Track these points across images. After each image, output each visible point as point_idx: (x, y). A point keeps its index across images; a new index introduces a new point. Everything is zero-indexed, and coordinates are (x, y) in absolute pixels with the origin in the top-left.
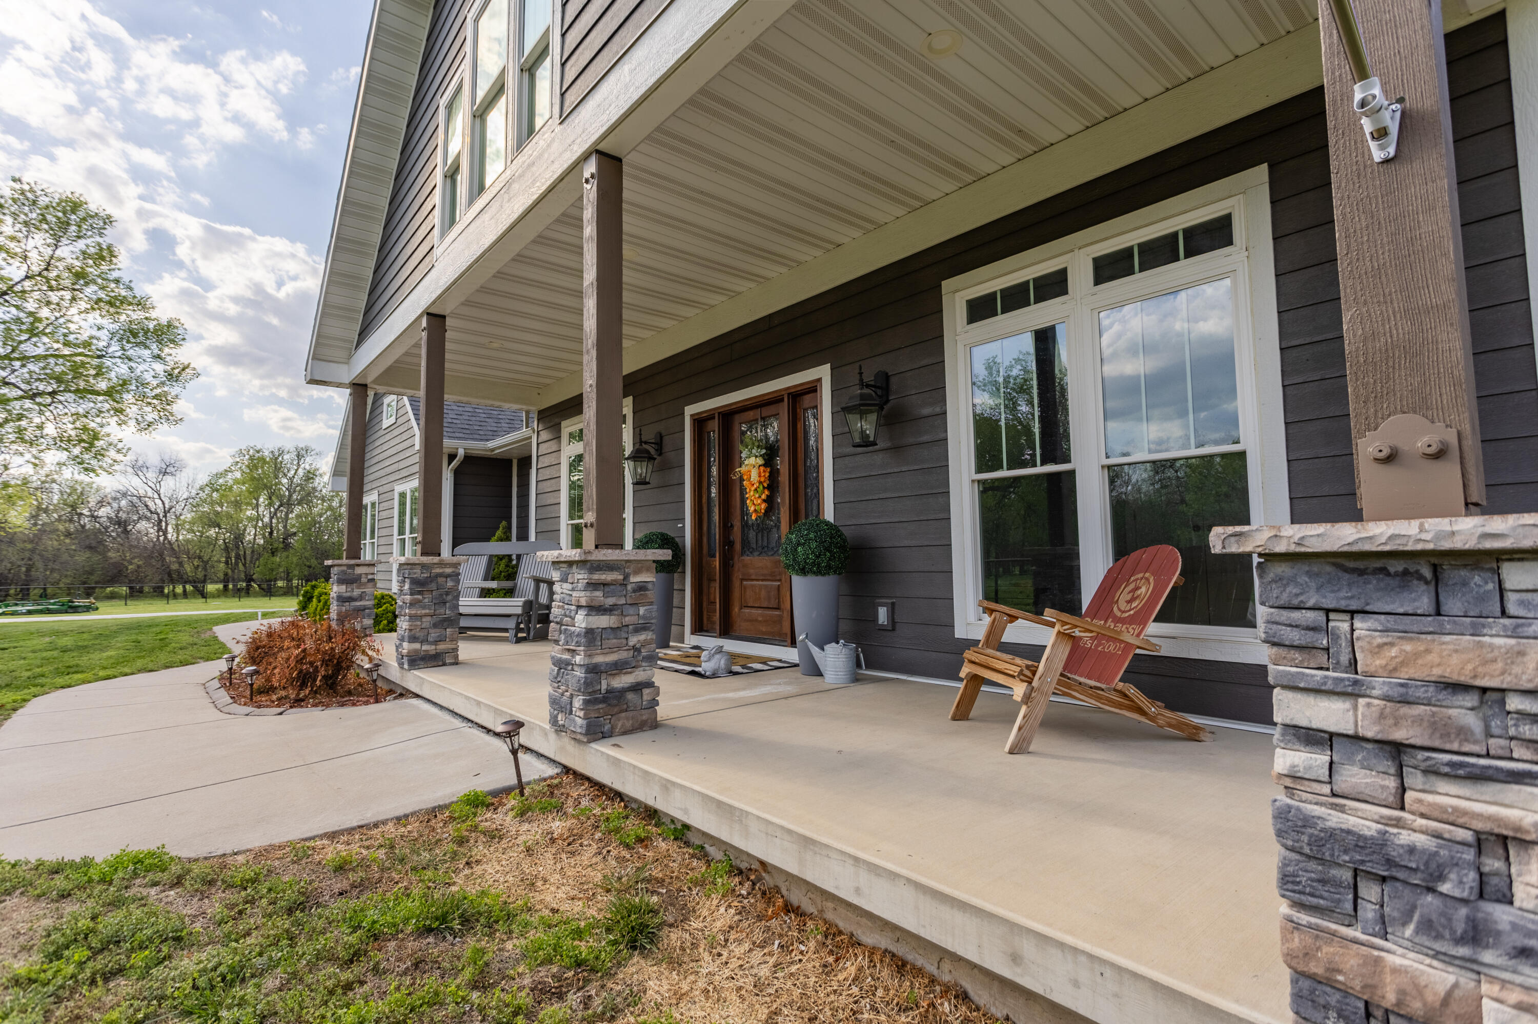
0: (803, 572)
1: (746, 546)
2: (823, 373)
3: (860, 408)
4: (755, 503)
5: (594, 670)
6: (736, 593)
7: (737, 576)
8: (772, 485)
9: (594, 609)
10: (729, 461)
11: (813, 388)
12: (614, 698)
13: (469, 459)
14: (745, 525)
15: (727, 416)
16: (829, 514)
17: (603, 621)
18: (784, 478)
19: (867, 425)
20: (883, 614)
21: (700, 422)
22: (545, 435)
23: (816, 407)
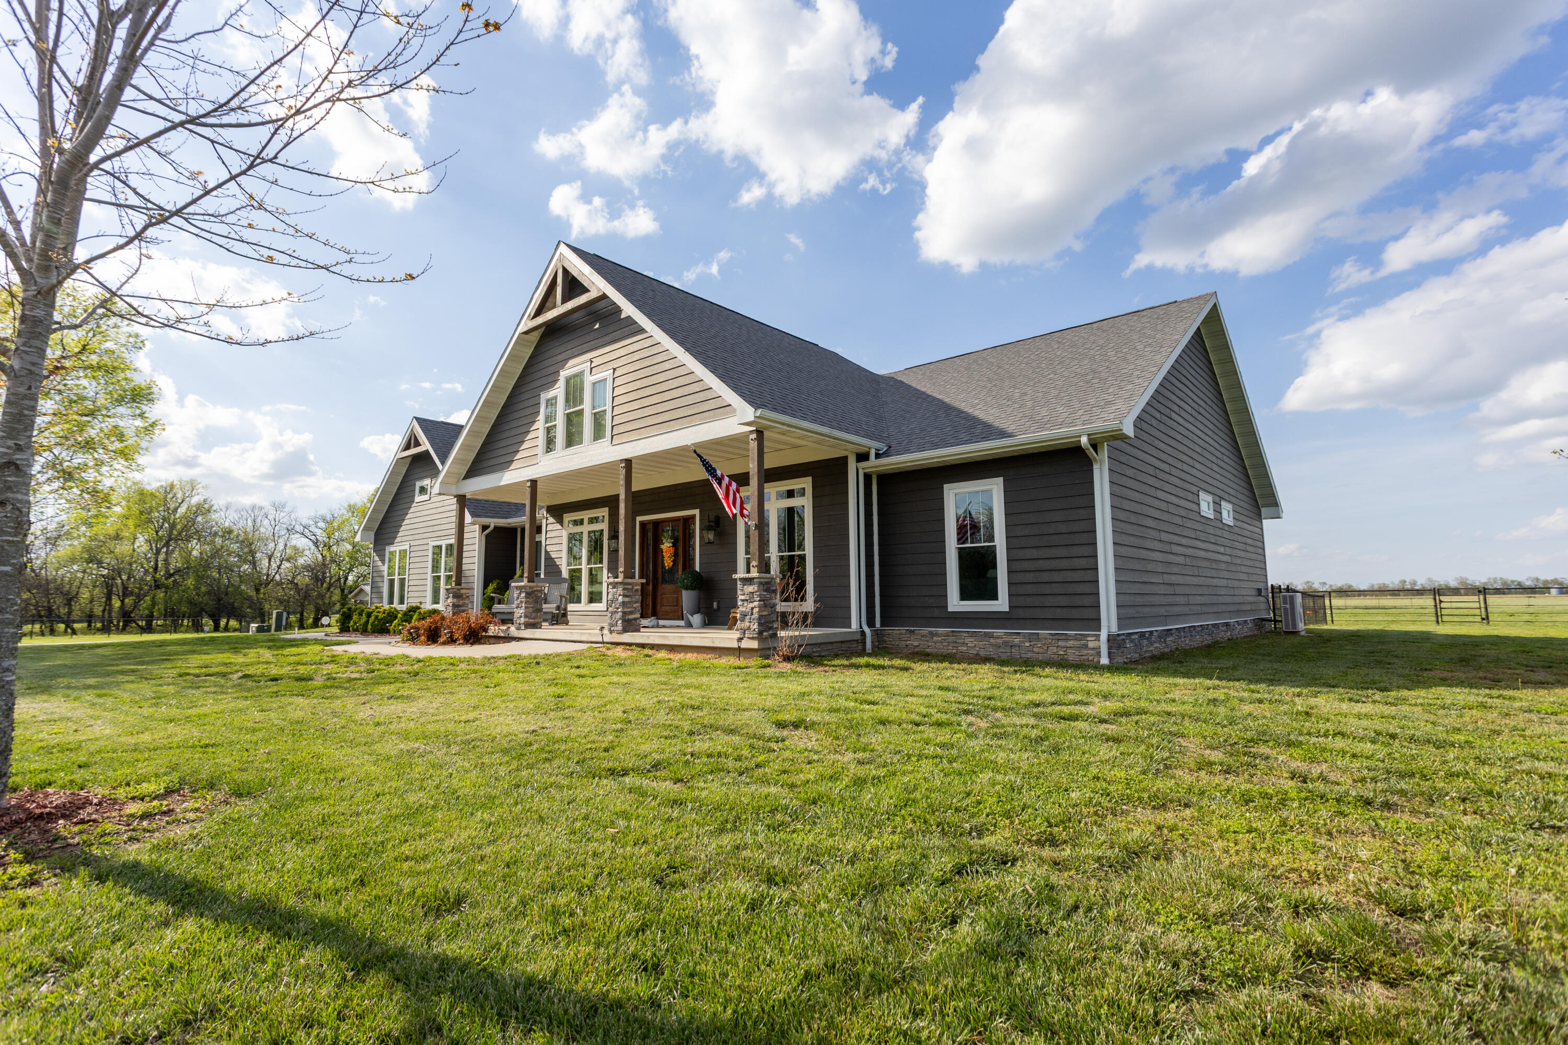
0: (686, 589)
1: (664, 581)
2: (696, 512)
3: (709, 528)
4: (668, 562)
5: (624, 613)
6: (659, 600)
7: (659, 593)
8: (676, 555)
9: (624, 596)
10: (657, 542)
11: (693, 517)
12: (629, 621)
13: (497, 528)
14: (663, 573)
15: (657, 524)
16: (697, 569)
17: (627, 599)
18: (680, 552)
19: (711, 536)
20: (715, 604)
21: (643, 524)
22: (551, 520)
23: (694, 524)
